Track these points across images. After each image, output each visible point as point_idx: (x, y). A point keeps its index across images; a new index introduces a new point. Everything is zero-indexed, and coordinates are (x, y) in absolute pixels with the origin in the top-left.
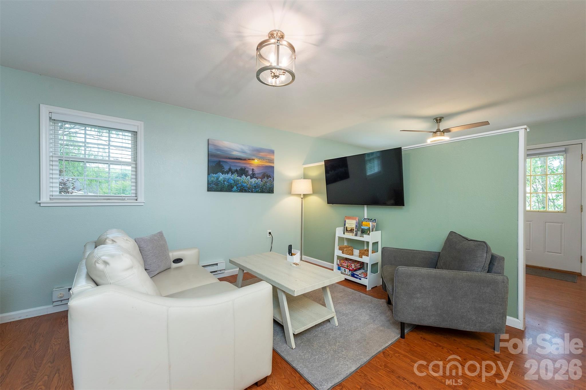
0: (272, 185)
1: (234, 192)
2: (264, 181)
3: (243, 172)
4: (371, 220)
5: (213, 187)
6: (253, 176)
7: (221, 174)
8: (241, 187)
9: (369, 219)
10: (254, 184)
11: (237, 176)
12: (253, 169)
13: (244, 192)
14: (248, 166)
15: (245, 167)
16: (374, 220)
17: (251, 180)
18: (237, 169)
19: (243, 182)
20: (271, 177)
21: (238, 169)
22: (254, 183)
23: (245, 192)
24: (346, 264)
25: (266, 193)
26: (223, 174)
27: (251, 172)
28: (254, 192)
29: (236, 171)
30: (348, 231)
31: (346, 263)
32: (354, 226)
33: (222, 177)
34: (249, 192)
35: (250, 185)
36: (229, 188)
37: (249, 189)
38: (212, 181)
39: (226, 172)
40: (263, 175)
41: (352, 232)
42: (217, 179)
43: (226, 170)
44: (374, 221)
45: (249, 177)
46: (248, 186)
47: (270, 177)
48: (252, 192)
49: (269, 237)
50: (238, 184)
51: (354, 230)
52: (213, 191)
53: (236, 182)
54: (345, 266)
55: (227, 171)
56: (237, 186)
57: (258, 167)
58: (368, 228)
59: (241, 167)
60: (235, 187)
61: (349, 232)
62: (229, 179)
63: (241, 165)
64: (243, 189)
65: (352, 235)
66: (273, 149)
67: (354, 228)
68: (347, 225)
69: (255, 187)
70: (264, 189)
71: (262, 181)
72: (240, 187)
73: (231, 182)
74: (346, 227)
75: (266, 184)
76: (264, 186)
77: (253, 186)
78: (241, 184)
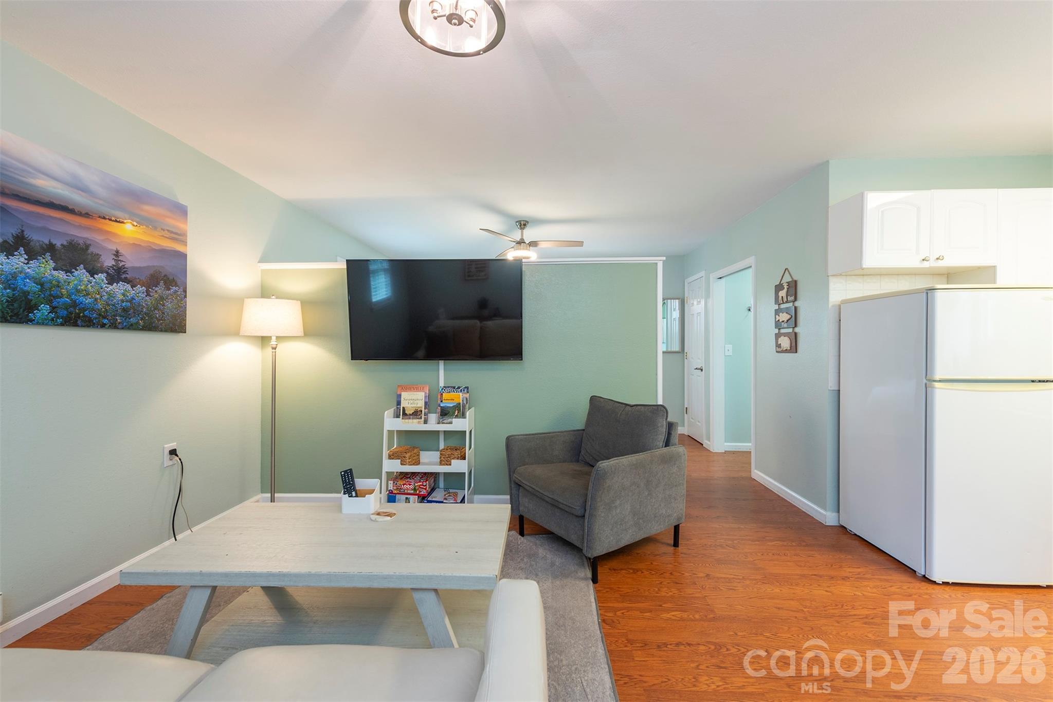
0: (182, 307)
1: (39, 324)
2: (156, 296)
4: (459, 388)
6: (117, 273)
8: (71, 309)
9: (454, 388)
10: (123, 301)
11: (54, 269)
12: (117, 252)
13: (82, 326)
14: (98, 238)
15: (88, 242)
16: (465, 388)
17: (111, 287)
18: (53, 242)
19: (78, 291)
20: (179, 283)
21: (57, 243)
22: (121, 297)
23: (88, 326)
24: (411, 487)
25: (161, 331)
27: (108, 261)
28: (122, 329)
29: (51, 248)
30: (407, 417)
31: (410, 485)
32: (421, 404)
34: (103, 326)
35: (108, 305)
37: (104, 317)
40: (151, 275)
41: (418, 417)
44: (464, 390)
45: (102, 276)
46: (100, 306)
47: (176, 285)
48: (114, 326)
49: (171, 463)
50: (58, 297)
51: (422, 411)
53: (49, 290)
54: (407, 489)
55: (6, 242)
56: (55, 304)
57: (137, 247)
58: (455, 404)
59: (69, 239)
60: (45, 308)
61: (411, 416)
62: (15, 275)
64: (76, 316)
65: (419, 423)
66: (183, 201)
67: (422, 407)
68: (404, 404)
69: (125, 310)
70: (154, 320)
71: (148, 295)
72: (67, 309)
73: (26, 288)
74: (403, 408)
75: (164, 305)
76: (155, 309)
77: (119, 306)
78: (69, 296)
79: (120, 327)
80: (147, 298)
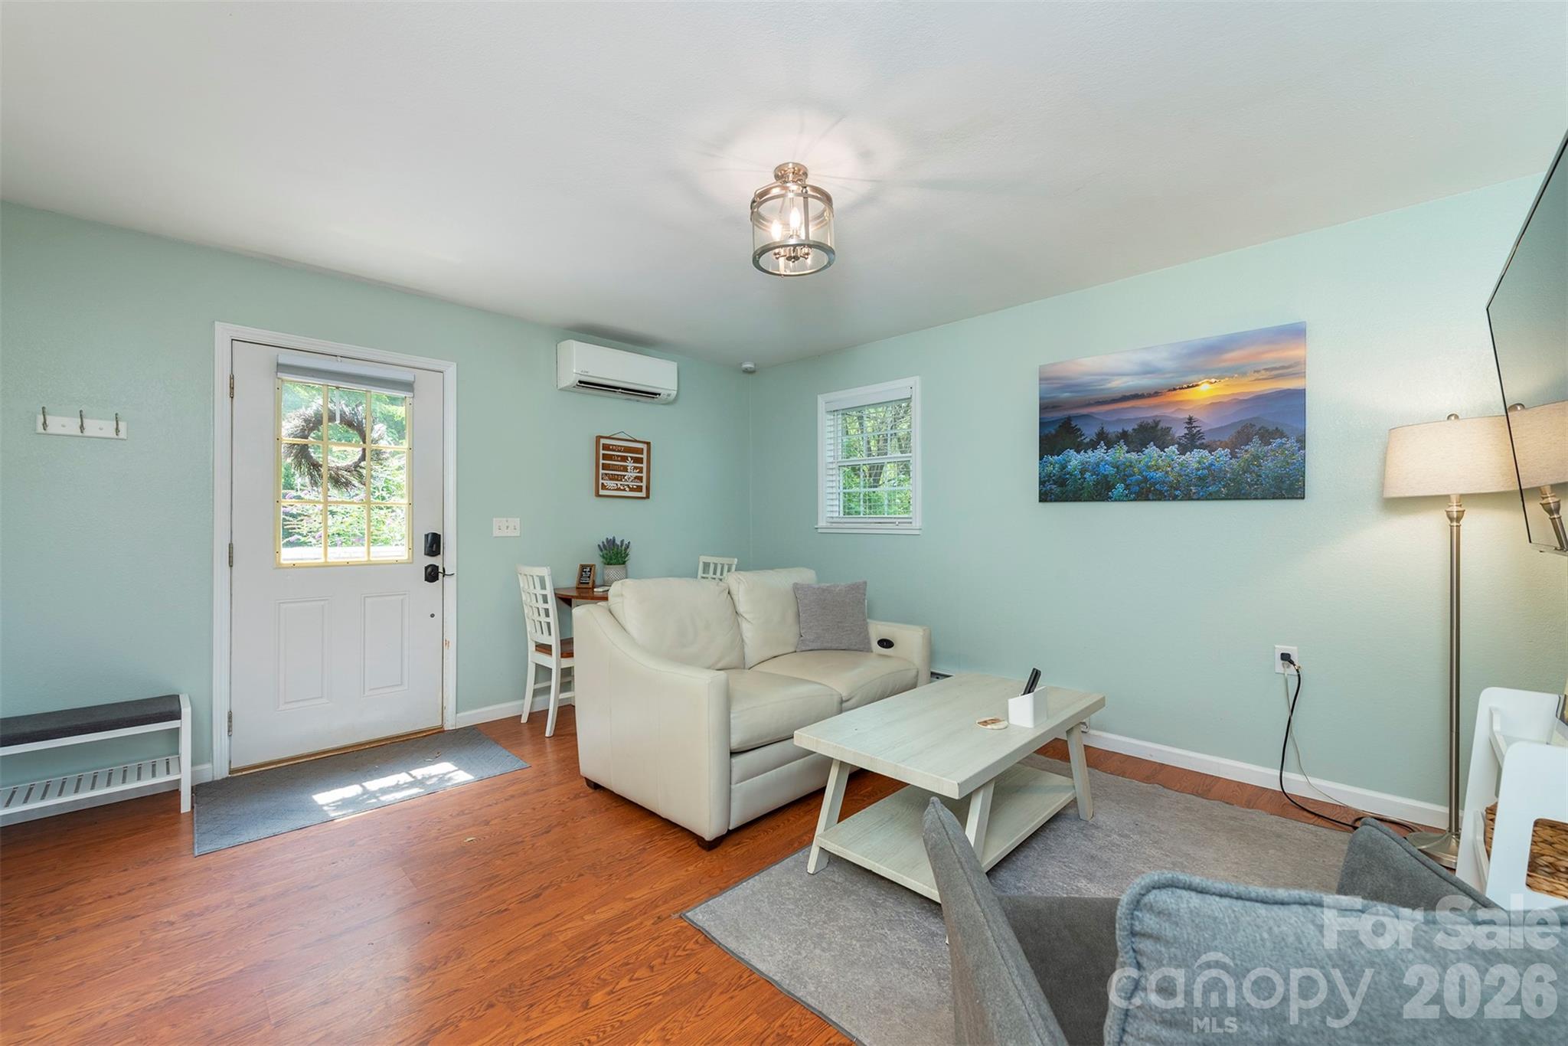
0: (1294, 464)
1: (1116, 500)
2: (1246, 456)
3: (1150, 434)
5: (1051, 489)
6: (1192, 440)
7: (1072, 452)
8: (1143, 485)
10: (1198, 469)
11: (1128, 452)
12: (1190, 419)
13: (1153, 500)
14: (1168, 412)
15: (1159, 419)
17: (1183, 457)
18: (1126, 429)
19: (1149, 467)
20: (1289, 433)
21: (1129, 429)
22: (1196, 465)
23: (1160, 500)
25: (1256, 498)
26: (1078, 452)
27: (1180, 432)
28: (1198, 499)
29: (1124, 435)
33: (1075, 460)
34: (1175, 498)
35: (1181, 476)
36: (1100, 490)
37: (1177, 489)
38: (1049, 476)
39: (1087, 443)
40: (1238, 432)
42: (1063, 467)
43: (1088, 440)
45: (1174, 448)
46: (1171, 478)
47: (1285, 436)
48: (1188, 497)
49: (1283, 671)
50: (1132, 476)
52: (1051, 501)
53: (1123, 472)
55: (1091, 440)
56: (1128, 482)
57: (1216, 406)
59: (1139, 422)
60: (1120, 487)
62: (1098, 465)
63: (1145, 412)
64: (1147, 490)
66: (1298, 319)
69: (1200, 478)
70: (1244, 485)
71: (1233, 455)
72: (1138, 485)
73: (1106, 473)
75: (1260, 465)
76: (1245, 472)
77: (1193, 476)
78: (1140, 473)
79: (1195, 497)
80: (1233, 461)
